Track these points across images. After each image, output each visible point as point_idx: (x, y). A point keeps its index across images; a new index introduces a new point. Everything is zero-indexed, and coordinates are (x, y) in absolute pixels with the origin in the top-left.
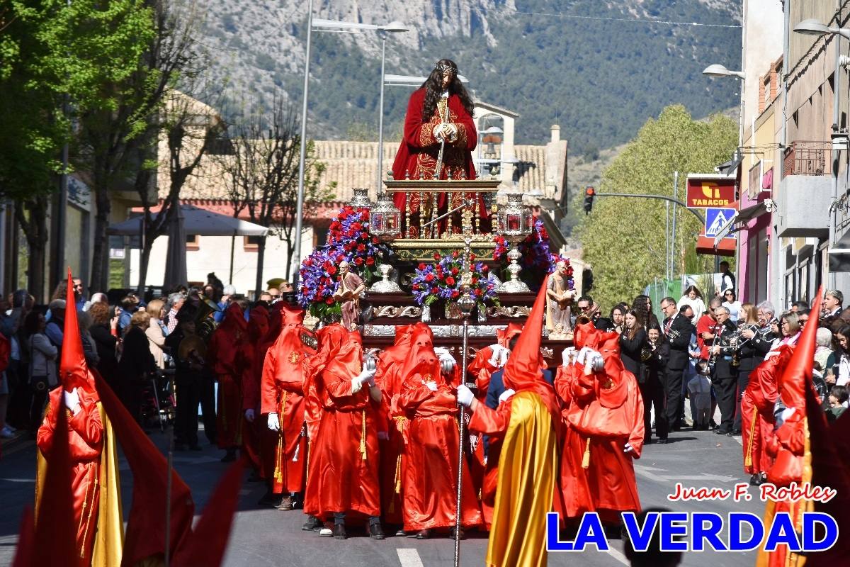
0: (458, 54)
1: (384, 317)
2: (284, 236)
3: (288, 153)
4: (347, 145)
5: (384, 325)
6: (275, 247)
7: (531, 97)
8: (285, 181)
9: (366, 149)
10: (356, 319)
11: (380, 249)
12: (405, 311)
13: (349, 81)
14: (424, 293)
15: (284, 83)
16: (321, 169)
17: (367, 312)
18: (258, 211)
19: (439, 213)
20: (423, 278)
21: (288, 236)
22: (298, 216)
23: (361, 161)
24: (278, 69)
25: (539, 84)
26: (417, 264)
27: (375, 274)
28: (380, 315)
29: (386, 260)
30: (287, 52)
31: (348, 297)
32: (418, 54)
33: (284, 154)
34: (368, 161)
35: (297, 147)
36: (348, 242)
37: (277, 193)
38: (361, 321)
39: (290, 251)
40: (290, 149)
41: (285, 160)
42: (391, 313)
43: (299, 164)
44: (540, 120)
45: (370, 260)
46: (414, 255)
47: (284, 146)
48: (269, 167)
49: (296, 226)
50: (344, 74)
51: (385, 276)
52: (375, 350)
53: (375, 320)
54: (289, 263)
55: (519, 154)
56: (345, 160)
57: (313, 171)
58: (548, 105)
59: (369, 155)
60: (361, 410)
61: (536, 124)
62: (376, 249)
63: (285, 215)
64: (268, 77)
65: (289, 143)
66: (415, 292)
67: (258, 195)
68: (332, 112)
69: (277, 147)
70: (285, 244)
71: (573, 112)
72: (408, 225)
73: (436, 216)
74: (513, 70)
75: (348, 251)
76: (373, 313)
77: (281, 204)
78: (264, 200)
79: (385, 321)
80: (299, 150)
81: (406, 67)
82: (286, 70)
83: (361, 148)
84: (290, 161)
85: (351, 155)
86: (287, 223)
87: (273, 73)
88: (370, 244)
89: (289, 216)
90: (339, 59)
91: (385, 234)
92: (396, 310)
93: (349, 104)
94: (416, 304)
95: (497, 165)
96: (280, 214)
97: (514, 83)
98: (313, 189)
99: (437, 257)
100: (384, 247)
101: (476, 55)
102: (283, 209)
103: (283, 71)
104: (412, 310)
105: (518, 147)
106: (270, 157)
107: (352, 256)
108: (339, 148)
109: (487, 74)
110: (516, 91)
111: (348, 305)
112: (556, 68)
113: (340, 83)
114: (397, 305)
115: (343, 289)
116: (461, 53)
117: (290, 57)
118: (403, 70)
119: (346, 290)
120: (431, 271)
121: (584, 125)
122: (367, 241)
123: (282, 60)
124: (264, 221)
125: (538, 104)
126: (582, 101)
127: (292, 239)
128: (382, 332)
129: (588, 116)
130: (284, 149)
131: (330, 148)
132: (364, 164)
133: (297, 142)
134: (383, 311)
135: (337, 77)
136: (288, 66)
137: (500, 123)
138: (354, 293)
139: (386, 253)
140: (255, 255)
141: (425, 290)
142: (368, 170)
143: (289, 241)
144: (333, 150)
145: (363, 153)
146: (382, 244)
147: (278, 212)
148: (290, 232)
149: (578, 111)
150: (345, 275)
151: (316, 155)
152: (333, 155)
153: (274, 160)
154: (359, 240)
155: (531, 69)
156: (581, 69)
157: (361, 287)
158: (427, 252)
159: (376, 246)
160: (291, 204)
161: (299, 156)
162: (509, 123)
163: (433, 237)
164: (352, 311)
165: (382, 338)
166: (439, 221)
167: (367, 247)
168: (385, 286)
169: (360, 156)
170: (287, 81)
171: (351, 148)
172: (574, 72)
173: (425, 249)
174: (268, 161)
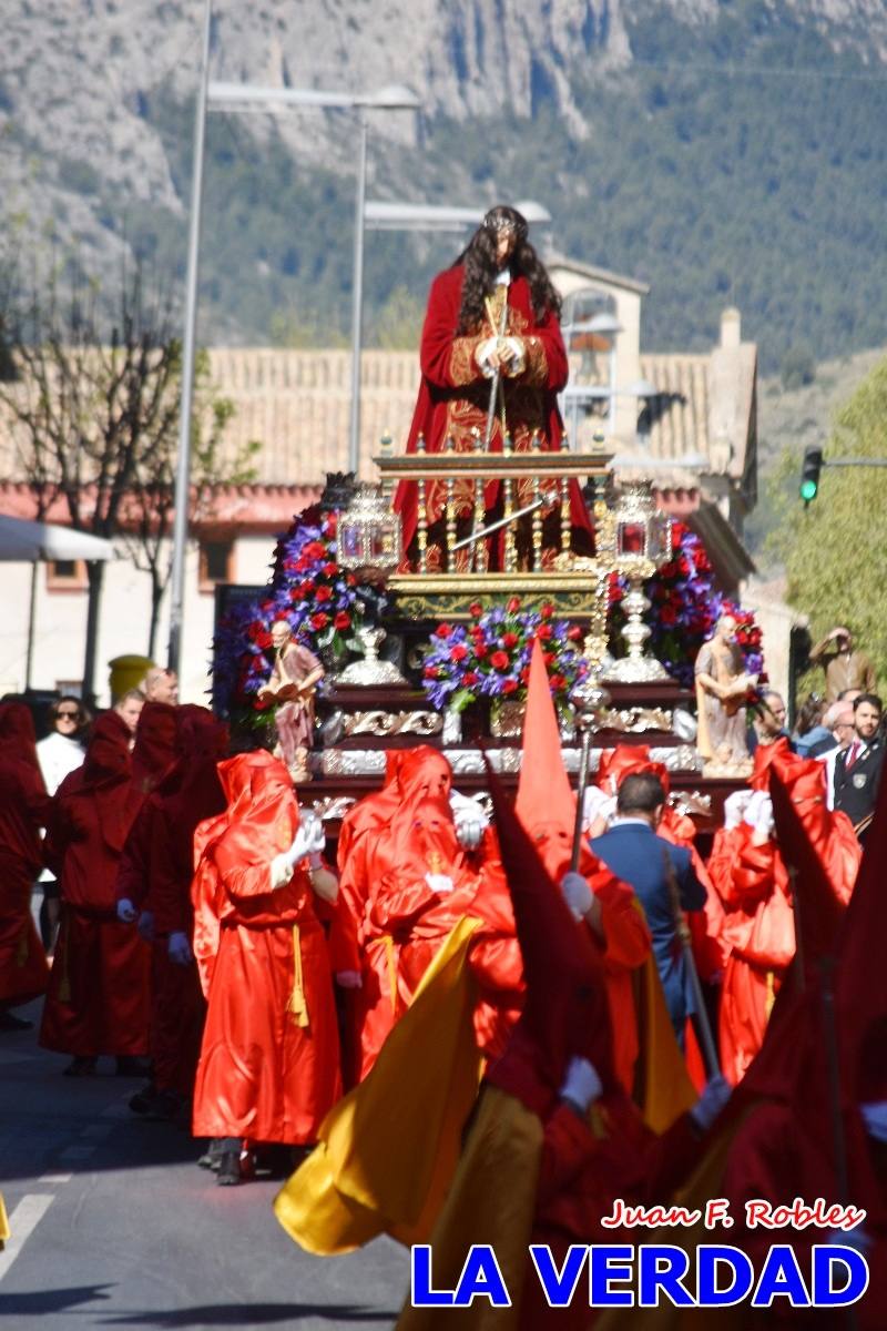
0: (503, 155)
1: (368, 734)
2: (144, 562)
3: (152, 379)
4: (272, 360)
5: (366, 750)
6: (126, 585)
7: (665, 247)
8: (145, 440)
9: (313, 366)
10: (306, 740)
11: (359, 597)
12: (410, 722)
13: (262, 216)
14: (448, 686)
15: (119, 224)
16: (223, 414)
17: (332, 724)
18: (87, 508)
19: (487, 521)
20: (446, 654)
21: (153, 562)
22: (178, 516)
23: (304, 392)
24: (106, 191)
25: (682, 220)
26: (434, 625)
27: (351, 644)
28: (357, 730)
29: (370, 618)
30: (126, 154)
31: (289, 693)
32: (415, 156)
33: (144, 382)
34: (318, 394)
35: (173, 364)
36: (298, 582)
37: (129, 466)
38: (317, 743)
39: (158, 594)
40: (157, 369)
41: (147, 393)
42: (381, 726)
43: (178, 403)
44: (684, 299)
45: (341, 619)
46: (436, 608)
47: (143, 362)
48: (110, 409)
49: (171, 536)
50: (253, 201)
51: (371, 653)
52: (345, 800)
53: (348, 741)
54: (155, 620)
55: (650, 374)
56: (267, 390)
57: (208, 418)
58: (701, 265)
59: (320, 379)
60: (288, 925)
61: (675, 306)
62: (352, 596)
63: (145, 515)
64: (86, 210)
65: (156, 357)
66: (428, 684)
67: (88, 472)
68: (227, 286)
69: (128, 365)
70: (147, 579)
71: (758, 280)
72: (422, 546)
73: (481, 526)
74: (627, 189)
75: (297, 600)
76: (344, 728)
77: (137, 488)
78: (101, 481)
79: (367, 741)
80: (179, 370)
81: (388, 183)
82: (125, 194)
83: (301, 366)
84: (157, 396)
85: (280, 379)
86: (150, 531)
87: (97, 201)
88: (341, 587)
89: (154, 515)
90: (240, 167)
91: (366, 567)
92: (390, 721)
93: (264, 269)
94: (430, 707)
95: (600, 400)
96: (136, 511)
97: (628, 217)
98: (207, 458)
99: (476, 610)
100: (367, 593)
101: (543, 157)
102: (141, 502)
103: (116, 196)
104: (423, 719)
105: (648, 360)
106: (113, 389)
107: (306, 610)
108: (253, 366)
109: (567, 199)
110: (632, 235)
111: (290, 711)
112: (718, 183)
113: (243, 221)
114: (392, 708)
115: (279, 678)
116: (511, 153)
117: (131, 167)
118: (382, 190)
119: (286, 681)
120: (463, 638)
121: (782, 308)
122: (336, 578)
123: (114, 170)
124: (102, 527)
125: (679, 263)
126: (777, 255)
127: (162, 568)
128: (362, 765)
129: (791, 288)
130: (143, 370)
131: (233, 367)
132: (311, 400)
133: (172, 356)
134: (364, 723)
135: (237, 206)
136: (128, 184)
137: (610, 306)
138: (302, 686)
139: (371, 605)
140: (82, 601)
141: (448, 677)
142: (318, 412)
143: (154, 572)
144: (240, 371)
145: (307, 375)
146: (364, 585)
147: (131, 509)
148: (157, 551)
149: (768, 280)
150: (283, 651)
151: (214, 381)
152: (240, 381)
153: (123, 393)
154: (320, 578)
155: (666, 187)
156: (773, 186)
157: (317, 673)
158: (463, 601)
159: (353, 589)
160: (161, 490)
161: (179, 385)
162: (629, 307)
163: (474, 570)
164: (297, 722)
165: (360, 777)
166: (487, 536)
167: (337, 593)
168: (370, 672)
169: (300, 381)
170: (125, 217)
171: (279, 365)
172: (759, 191)
173: (457, 594)
174: (110, 397)
